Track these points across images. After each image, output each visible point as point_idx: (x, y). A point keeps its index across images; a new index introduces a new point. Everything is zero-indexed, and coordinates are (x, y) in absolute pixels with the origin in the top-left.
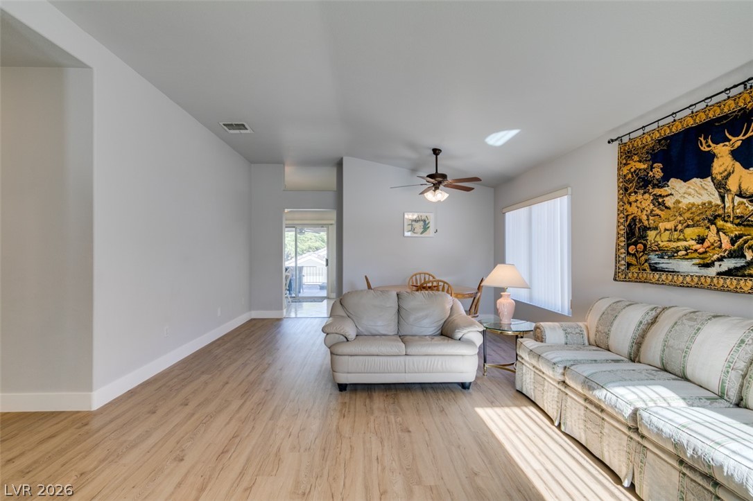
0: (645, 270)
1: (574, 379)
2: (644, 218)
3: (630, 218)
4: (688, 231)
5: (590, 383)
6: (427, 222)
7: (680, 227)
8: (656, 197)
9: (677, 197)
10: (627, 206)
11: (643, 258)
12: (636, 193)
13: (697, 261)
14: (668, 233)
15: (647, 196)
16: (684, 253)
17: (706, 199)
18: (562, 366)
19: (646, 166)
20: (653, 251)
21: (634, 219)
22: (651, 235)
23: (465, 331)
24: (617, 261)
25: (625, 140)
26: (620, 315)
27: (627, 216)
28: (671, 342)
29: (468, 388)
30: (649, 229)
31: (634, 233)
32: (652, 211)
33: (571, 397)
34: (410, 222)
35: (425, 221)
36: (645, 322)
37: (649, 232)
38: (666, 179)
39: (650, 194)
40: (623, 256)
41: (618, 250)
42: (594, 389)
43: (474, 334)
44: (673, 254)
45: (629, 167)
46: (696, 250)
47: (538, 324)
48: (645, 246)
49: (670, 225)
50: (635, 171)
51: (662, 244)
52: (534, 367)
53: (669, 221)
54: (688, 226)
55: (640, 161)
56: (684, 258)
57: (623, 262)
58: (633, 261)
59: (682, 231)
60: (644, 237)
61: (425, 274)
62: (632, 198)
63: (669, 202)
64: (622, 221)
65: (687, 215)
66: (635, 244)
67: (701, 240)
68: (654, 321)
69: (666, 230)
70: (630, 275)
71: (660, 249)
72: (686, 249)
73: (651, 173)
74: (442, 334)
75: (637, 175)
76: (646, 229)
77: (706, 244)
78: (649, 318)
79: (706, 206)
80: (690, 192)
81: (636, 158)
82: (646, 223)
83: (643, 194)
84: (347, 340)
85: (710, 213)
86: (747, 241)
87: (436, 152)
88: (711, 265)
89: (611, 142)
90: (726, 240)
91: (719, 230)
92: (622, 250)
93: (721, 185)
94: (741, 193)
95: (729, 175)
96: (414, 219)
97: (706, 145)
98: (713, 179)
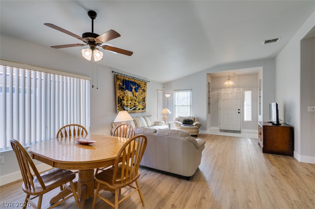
0: (121, 110)
7: (128, 101)
10: (118, 93)
11: (120, 107)
12: (119, 90)
13: (130, 108)
14: (126, 101)
16: (128, 106)
19: (122, 84)
25: (116, 74)
31: (119, 101)
32: (124, 96)
37: (123, 101)
38: (126, 89)
39: (123, 92)
45: (118, 82)
46: (130, 106)
48: (121, 104)
50: (119, 84)
51: (125, 104)
53: (126, 99)
60: (121, 102)
63: (127, 95)
64: (117, 97)
65: (129, 98)
66: (119, 104)
67: (130, 104)
73: (123, 87)
75: (120, 85)
79: (131, 97)
80: (129, 94)
81: (120, 81)
82: (122, 98)
83: (121, 91)
85: (132, 99)
86: (136, 104)
88: (132, 108)
89: (112, 72)
90: (133, 104)
91: (133, 102)
92: (117, 105)
93: (133, 94)
94: (135, 96)
95: (134, 92)
97: (132, 86)
98: (132, 92)
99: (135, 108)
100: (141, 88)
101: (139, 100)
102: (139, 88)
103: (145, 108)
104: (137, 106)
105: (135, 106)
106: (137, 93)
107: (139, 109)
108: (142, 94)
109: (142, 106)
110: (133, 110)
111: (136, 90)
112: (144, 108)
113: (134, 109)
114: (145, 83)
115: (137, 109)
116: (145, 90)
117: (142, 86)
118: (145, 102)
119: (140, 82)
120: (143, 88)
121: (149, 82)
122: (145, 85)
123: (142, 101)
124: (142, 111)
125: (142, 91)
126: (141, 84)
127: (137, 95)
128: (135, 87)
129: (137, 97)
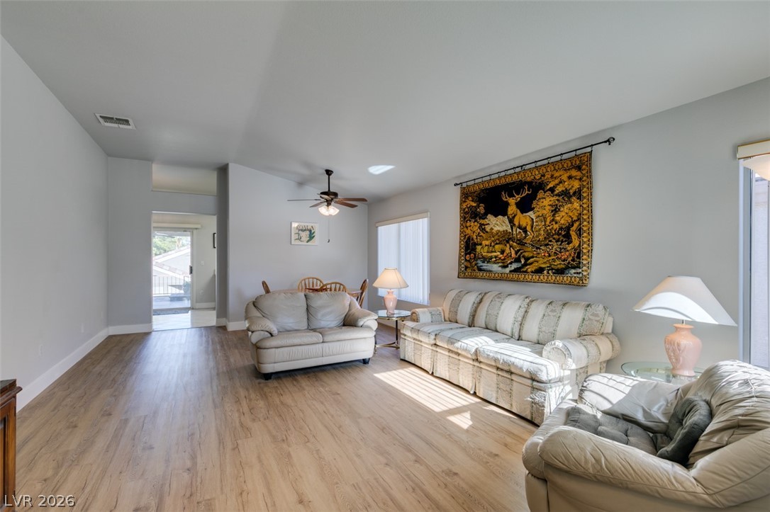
0: (474, 270)
1: (441, 341)
2: (475, 237)
3: (467, 237)
4: (497, 247)
5: (452, 340)
6: (313, 231)
7: (493, 244)
8: (481, 225)
9: (491, 226)
10: (465, 229)
11: (474, 263)
12: (470, 221)
14: (487, 247)
15: (476, 223)
16: (494, 259)
17: (504, 228)
18: (434, 334)
19: (476, 205)
20: (479, 258)
21: (469, 238)
22: (479, 248)
23: (365, 320)
24: (460, 265)
25: (464, 185)
26: (463, 300)
27: (465, 235)
28: (490, 312)
29: (368, 363)
30: (478, 244)
31: (469, 246)
32: (479, 233)
33: (440, 353)
34: (297, 231)
36: (476, 302)
37: (477, 247)
38: (486, 214)
39: (478, 223)
40: (463, 261)
41: (460, 257)
42: (454, 344)
43: (371, 321)
44: (489, 260)
45: (466, 204)
46: (500, 258)
47: (414, 310)
48: (475, 255)
49: (487, 243)
50: (470, 207)
51: (484, 254)
52: (414, 339)
53: (487, 240)
54: (497, 244)
55: (472, 201)
56: (495, 263)
57: (463, 266)
58: (469, 264)
59: (494, 246)
60: (474, 249)
62: (468, 224)
63: (488, 228)
64: (462, 238)
65: (496, 237)
66: (470, 254)
67: (502, 252)
68: (481, 301)
69: (486, 245)
70: (467, 274)
71: (483, 257)
72: (496, 257)
73: (478, 210)
74: (344, 325)
75: (471, 209)
76: (476, 244)
77: (505, 254)
78: (478, 300)
80: (497, 224)
81: (470, 199)
82: (476, 240)
83: (474, 222)
84: (272, 335)
85: (506, 237)
86: (522, 253)
87: (329, 172)
88: (507, 266)
89: (456, 185)
90: (513, 252)
91: (511, 246)
92: (463, 258)
93: (511, 221)
94: (520, 227)
95: (515, 216)
96: (301, 228)
97: (505, 197)
98: (508, 217)
100: (552, 190)
101: (537, 236)
102: (540, 194)
103: (578, 267)
104: (529, 259)
105: (517, 260)
106: (531, 214)
107: (540, 271)
108: (555, 210)
109: (558, 262)
110: (511, 271)
111: (525, 206)
112: (568, 268)
113: (516, 270)
114: (578, 162)
115: (529, 270)
116: (575, 193)
117: (557, 181)
118: (571, 242)
119: (545, 171)
120: (559, 189)
121: (608, 141)
122: (579, 168)
123: (557, 241)
124: (554, 278)
125: (558, 200)
126: (552, 176)
127: (530, 223)
128: (518, 198)
129: (529, 228)
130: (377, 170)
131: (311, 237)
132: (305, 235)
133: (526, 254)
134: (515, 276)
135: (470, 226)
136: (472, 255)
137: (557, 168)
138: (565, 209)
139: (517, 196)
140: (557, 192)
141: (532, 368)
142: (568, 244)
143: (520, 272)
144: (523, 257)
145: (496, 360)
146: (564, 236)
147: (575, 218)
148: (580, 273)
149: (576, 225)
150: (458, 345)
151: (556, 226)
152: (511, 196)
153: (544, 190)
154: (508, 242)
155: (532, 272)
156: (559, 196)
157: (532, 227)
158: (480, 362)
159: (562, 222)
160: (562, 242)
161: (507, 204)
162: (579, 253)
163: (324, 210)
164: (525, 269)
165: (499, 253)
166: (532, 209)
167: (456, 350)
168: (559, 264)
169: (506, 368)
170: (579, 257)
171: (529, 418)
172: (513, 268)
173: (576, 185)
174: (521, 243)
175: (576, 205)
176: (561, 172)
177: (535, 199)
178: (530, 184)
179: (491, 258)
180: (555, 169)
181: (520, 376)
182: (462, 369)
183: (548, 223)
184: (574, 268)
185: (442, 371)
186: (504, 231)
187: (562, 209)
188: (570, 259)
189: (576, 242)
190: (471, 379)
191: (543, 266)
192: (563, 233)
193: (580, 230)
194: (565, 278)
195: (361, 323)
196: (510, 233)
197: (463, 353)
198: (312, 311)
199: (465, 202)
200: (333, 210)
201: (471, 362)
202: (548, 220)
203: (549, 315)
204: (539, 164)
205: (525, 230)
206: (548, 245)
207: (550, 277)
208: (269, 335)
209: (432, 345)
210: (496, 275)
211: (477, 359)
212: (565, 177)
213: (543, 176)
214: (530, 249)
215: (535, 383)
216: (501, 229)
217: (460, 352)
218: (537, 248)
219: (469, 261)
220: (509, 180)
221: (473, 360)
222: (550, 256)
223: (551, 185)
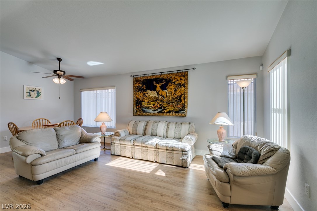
0: (141, 112)
1: (138, 143)
2: (141, 99)
3: (137, 98)
4: (151, 103)
5: (143, 142)
6: (39, 92)
7: (150, 102)
8: (144, 94)
9: (149, 94)
10: (136, 95)
11: (140, 109)
12: (138, 92)
13: (153, 110)
15: (141, 93)
16: (150, 108)
17: (155, 96)
18: (133, 140)
19: (141, 85)
20: (144, 107)
21: (138, 99)
22: (143, 103)
23: (95, 139)
24: (134, 110)
25: (135, 77)
26: (139, 124)
27: (136, 98)
28: (153, 128)
29: (97, 160)
30: (143, 102)
31: (138, 103)
32: (143, 97)
35: (38, 91)
36: (145, 125)
37: (142, 102)
38: (146, 89)
39: (143, 93)
40: (135, 109)
41: (134, 107)
42: (145, 143)
44: (148, 108)
45: (137, 84)
46: (153, 107)
47: (117, 131)
48: (141, 106)
49: (147, 101)
51: (145, 106)
53: (147, 100)
54: (151, 102)
55: (140, 84)
56: (150, 109)
57: (135, 110)
58: (138, 110)
59: (150, 103)
60: (141, 104)
61: (42, 119)
62: (138, 93)
63: (147, 95)
64: (135, 99)
65: (151, 99)
66: (138, 105)
67: (154, 105)
68: (147, 124)
69: (146, 102)
70: (137, 114)
71: (145, 107)
72: (151, 107)
73: (143, 87)
74: (80, 143)
75: (139, 87)
76: (141, 102)
77: (155, 106)
78: (146, 124)
79: (155, 97)
80: (152, 94)
81: (139, 83)
82: (141, 100)
83: (140, 93)
84: (42, 155)
85: (156, 99)
86: (162, 105)
87: (59, 60)
88: (156, 110)
89: (131, 76)
90: (159, 105)
91: (157, 103)
92: (135, 107)
93: (158, 93)
94: (161, 95)
95: (159, 91)
96: (31, 89)
97: (155, 84)
98: (156, 92)
99: (161, 110)
100: (174, 83)
101: (169, 99)
102: (170, 84)
104: (165, 107)
105: (161, 108)
106: (166, 91)
107: (170, 112)
108: (175, 90)
109: (176, 109)
110: (157, 112)
111: (164, 88)
112: (180, 110)
113: (160, 112)
114: (183, 74)
115: (165, 112)
116: (182, 85)
117: (176, 80)
118: (182, 102)
119: (171, 75)
120: (177, 83)
121: (193, 69)
122: (184, 76)
123: (176, 101)
124: (175, 114)
125: (176, 87)
126: (174, 78)
127: (166, 94)
128: (161, 84)
129: (165, 96)
130: (91, 63)
131: (38, 95)
132: (34, 94)
133: (164, 106)
134: (160, 114)
135: (139, 94)
136: (139, 106)
137: (176, 75)
138: (179, 90)
139: (160, 84)
140: (176, 84)
141: (182, 147)
142: (180, 102)
143: (162, 112)
144: (163, 107)
145: (166, 147)
146: (179, 99)
147: (183, 93)
148: (184, 112)
149: (183, 96)
150: (147, 143)
151: (176, 96)
152: (158, 83)
153: (171, 82)
154: (156, 101)
155: (167, 112)
156: (177, 85)
157: (166, 96)
158: (158, 149)
159: (178, 94)
160: (178, 101)
161: (156, 86)
162: (184, 105)
163: (56, 80)
164: (164, 111)
165: (152, 105)
166: (167, 89)
167: (146, 146)
168: (177, 109)
169: (171, 149)
170: (184, 107)
171: (181, 165)
172: (158, 111)
173: (183, 82)
174: (162, 101)
175: (183, 89)
176: (178, 77)
177: (168, 85)
178: (166, 80)
179: (149, 107)
180: (175, 76)
181: (177, 151)
182: (149, 153)
183: (173, 95)
184: (183, 110)
185: (138, 155)
186: (154, 97)
187: (178, 90)
188: (181, 107)
189: (183, 102)
190: (154, 156)
191: (171, 110)
192: (178, 98)
193: (184, 97)
194: (179, 114)
195: (93, 140)
196: (157, 97)
197: (150, 146)
198: (60, 137)
199: (136, 84)
200: (63, 81)
201: (154, 149)
202: (173, 93)
203: (177, 128)
204: (169, 73)
205: (164, 97)
206: (173, 102)
207: (173, 114)
208: (40, 156)
209: (132, 146)
210: (151, 114)
211: (157, 148)
212: (179, 79)
213: (171, 77)
214: (166, 104)
215: (183, 152)
216: (153, 96)
217: (148, 146)
218: (168, 104)
219: (138, 108)
220: (157, 77)
221: (155, 148)
222: (173, 106)
223: (174, 81)
